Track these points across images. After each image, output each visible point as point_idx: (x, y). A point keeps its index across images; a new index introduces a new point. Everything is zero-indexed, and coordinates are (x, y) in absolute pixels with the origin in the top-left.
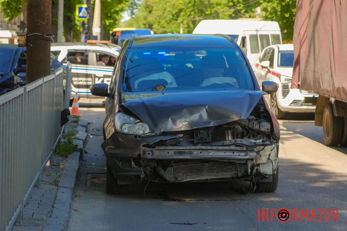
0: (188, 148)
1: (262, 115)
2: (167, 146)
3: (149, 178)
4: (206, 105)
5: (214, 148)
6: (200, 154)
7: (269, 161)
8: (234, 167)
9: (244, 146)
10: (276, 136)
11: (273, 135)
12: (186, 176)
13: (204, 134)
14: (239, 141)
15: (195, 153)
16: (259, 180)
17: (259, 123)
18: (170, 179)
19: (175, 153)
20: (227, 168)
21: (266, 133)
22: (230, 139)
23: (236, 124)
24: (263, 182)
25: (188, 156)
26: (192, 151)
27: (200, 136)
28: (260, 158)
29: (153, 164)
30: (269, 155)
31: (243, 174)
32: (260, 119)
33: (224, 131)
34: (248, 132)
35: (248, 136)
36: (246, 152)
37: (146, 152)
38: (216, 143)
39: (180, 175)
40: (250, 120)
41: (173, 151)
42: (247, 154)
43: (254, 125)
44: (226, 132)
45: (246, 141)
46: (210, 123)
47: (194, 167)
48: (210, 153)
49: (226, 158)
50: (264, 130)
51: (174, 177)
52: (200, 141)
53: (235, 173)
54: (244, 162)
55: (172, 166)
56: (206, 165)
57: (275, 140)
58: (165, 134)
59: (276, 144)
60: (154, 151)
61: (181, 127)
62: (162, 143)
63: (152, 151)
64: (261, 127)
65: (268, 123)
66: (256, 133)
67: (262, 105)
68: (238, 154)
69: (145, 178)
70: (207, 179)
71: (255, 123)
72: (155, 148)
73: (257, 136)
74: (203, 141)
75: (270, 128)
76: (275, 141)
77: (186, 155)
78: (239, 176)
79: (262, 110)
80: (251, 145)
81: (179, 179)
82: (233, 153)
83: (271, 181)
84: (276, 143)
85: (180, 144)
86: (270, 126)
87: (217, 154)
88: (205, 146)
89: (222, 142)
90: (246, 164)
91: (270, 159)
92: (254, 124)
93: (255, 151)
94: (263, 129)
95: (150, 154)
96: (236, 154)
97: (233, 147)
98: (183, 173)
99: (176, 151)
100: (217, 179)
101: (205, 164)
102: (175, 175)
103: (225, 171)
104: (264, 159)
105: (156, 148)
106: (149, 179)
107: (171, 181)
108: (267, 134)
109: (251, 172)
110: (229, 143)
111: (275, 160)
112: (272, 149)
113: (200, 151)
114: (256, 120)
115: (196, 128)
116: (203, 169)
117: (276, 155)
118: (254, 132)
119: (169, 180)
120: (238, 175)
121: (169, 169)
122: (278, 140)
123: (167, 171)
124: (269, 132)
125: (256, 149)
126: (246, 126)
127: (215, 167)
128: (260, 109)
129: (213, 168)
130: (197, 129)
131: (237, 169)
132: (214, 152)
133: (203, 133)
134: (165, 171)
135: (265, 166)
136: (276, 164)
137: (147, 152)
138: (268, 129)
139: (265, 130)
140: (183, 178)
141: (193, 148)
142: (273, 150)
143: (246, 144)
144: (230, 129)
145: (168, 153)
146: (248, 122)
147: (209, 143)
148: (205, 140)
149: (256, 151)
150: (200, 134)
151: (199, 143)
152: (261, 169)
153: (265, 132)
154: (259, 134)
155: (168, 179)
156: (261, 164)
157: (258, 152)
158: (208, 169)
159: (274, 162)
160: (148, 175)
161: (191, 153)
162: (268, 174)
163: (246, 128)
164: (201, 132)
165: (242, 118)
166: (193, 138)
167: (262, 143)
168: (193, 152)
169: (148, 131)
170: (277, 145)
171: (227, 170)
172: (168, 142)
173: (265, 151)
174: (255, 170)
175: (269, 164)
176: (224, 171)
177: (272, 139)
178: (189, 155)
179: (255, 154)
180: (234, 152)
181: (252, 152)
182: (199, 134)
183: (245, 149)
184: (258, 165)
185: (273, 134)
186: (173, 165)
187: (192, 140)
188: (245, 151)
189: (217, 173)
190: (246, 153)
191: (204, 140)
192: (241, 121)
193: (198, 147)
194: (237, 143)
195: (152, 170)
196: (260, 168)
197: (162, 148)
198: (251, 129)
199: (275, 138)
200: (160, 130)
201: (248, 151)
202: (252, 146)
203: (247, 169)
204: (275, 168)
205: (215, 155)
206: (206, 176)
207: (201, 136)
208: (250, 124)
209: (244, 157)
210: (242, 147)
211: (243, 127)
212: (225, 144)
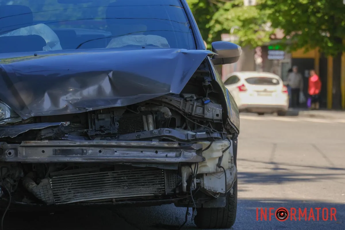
0: (78, 143)
1: (208, 92)
2: (41, 140)
3: (11, 197)
4: (110, 71)
5: (123, 143)
6: (99, 154)
7: (219, 170)
8: (158, 178)
9: (175, 140)
10: (232, 127)
11: (227, 126)
12: (74, 193)
13: (106, 120)
14: (166, 132)
15: (90, 152)
16: (202, 205)
17: (203, 104)
18: (47, 199)
19: (55, 153)
20: (146, 179)
21: (215, 121)
22: (151, 128)
23: (161, 105)
24: (210, 207)
25: (77, 158)
26: (84, 148)
27: (98, 124)
28: (203, 164)
29: (18, 173)
30: (220, 159)
31: (174, 190)
32: (205, 97)
33: (142, 116)
34: (183, 120)
35: (183, 127)
36: (177, 151)
37: (5, 151)
38: (127, 136)
39: (64, 192)
40: (188, 99)
41: (52, 149)
42: (181, 154)
43: (194, 108)
44: (144, 117)
45: (178, 133)
46: (115, 101)
47: (89, 177)
48: (116, 152)
49: (144, 161)
50: (211, 117)
51: (54, 196)
52: (98, 133)
53: (160, 189)
54: (176, 168)
55: (50, 177)
56: (109, 174)
57: (230, 134)
58: (38, 119)
59: (231, 141)
60: (20, 149)
61: (66, 108)
62: (33, 135)
63: (16, 150)
64: (206, 112)
65: (217, 105)
66: (198, 122)
67: (208, 76)
68: (164, 155)
69: (3, 199)
70: (112, 199)
71: (195, 105)
72: (20, 143)
73: (199, 127)
74: (104, 132)
75: (221, 113)
76: (231, 136)
77: (74, 155)
78: (166, 194)
79: (207, 84)
80: (186, 139)
81: (63, 198)
82: (157, 152)
83: (223, 206)
84: (232, 139)
85: (64, 137)
86: (221, 110)
87: (127, 154)
88: (107, 140)
89: (136, 134)
90: (179, 173)
91: (221, 165)
92: (193, 105)
93: (193, 149)
94: (209, 115)
95: (12, 154)
96: (161, 154)
97: (155, 143)
98: (69, 189)
99: (57, 148)
100: (128, 200)
101: (107, 173)
102: (54, 192)
103: (143, 184)
104: (210, 166)
105: (22, 144)
106: (10, 199)
107: (48, 202)
108: (216, 123)
109: (187, 186)
110: (149, 136)
111: (230, 169)
112: (225, 148)
113: (98, 149)
114: (197, 100)
115: (91, 109)
116: (104, 181)
117: (232, 160)
118: (194, 120)
119: (44, 200)
120: (165, 191)
121: (45, 181)
122: (236, 134)
123: (41, 184)
124: (221, 120)
125: (195, 146)
126: (179, 110)
127: (125, 178)
128: (204, 81)
129: (122, 179)
130: (93, 112)
131: (164, 181)
132: (124, 151)
133: (103, 119)
134: (38, 184)
135: (213, 178)
136: (233, 176)
137: (6, 149)
138: (217, 115)
139: (213, 117)
140: (70, 196)
141: (86, 143)
142: (227, 151)
143: (178, 136)
144: (151, 113)
145: (43, 152)
146: (184, 103)
147: (115, 137)
148: (108, 130)
149: (195, 148)
150: (98, 120)
151: (97, 135)
152: (205, 183)
153: (213, 120)
154: (202, 123)
155: (42, 197)
156: (206, 174)
157: (199, 152)
158: (113, 181)
159: (228, 173)
160: (9, 193)
161: (82, 153)
162: (218, 192)
163: (181, 112)
164: (100, 116)
165: (171, 91)
166: (88, 128)
167: (206, 136)
168: (85, 150)
169: (8, 115)
170: (234, 143)
171: (146, 182)
172: (43, 133)
173: (213, 151)
174: (195, 183)
175: (219, 176)
176: (140, 184)
177: (224, 131)
178: (79, 155)
179: (194, 154)
180: (158, 150)
181: (189, 151)
182: (96, 121)
183: (176, 145)
184: (200, 176)
185: (227, 123)
186: (52, 174)
187: (85, 130)
188: (176, 148)
189: (128, 188)
190: (178, 153)
191: (106, 130)
192: (171, 100)
193: (94, 142)
194: (163, 134)
195: (17, 183)
196: (203, 182)
197: (33, 143)
198: (189, 115)
199: (230, 131)
200: (30, 113)
201: (182, 148)
202: (188, 141)
203: (181, 181)
204: (231, 182)
205: (126, 155)
206: (109, 194)
207: (101, 123)
208: (187, 107)
209: (175, 159)
210: (170, 142)
211: (175, 111)
212: (143, 136)
